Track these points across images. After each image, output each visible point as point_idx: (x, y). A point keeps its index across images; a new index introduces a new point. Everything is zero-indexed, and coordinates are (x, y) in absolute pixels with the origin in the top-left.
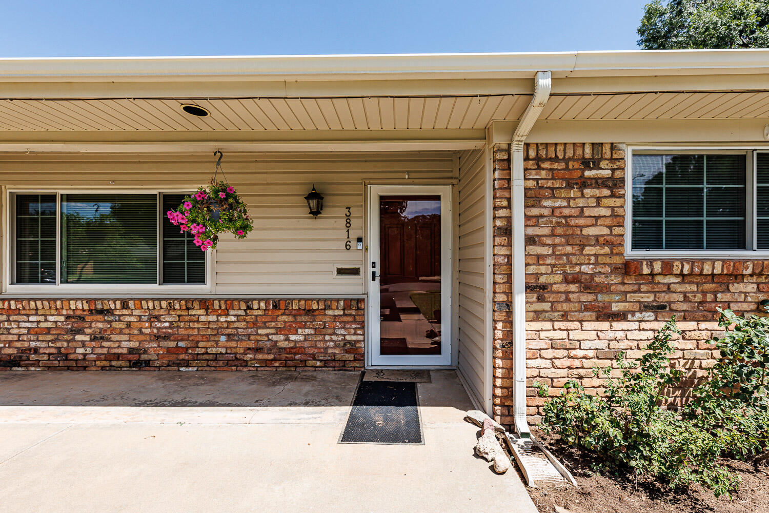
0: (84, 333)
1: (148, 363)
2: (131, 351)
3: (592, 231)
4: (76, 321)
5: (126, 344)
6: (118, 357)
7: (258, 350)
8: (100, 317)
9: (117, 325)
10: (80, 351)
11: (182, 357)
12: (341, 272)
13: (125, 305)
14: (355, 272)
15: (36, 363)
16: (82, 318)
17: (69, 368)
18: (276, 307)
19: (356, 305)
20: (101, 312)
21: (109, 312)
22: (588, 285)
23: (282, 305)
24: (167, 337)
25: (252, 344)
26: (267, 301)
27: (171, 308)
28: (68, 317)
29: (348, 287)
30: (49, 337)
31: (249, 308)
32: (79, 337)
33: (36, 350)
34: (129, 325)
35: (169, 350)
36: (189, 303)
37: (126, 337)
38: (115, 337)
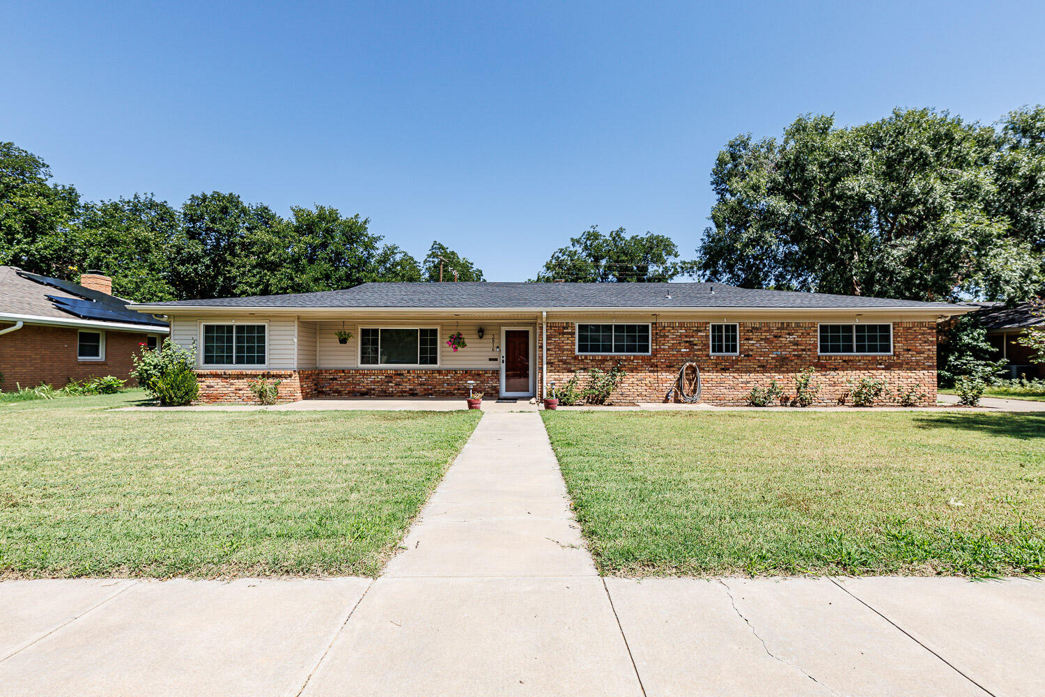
0: (392, 383)
1: (416, 394)
2: (410, 389)
3: (566, 347)
4: (389, 378)
5: (408, 387)
6: (405, 392)
7: (459, 389)
8: (398, 377)
9: (405, 380)
10: (391, 389)
11: (430, 392)
12: (490, 360)
13: (409, 372)
14: (496, 360)
15: (374, 394)
16: (391, 377)
17: (386, 396)
18: (466, 372)
19: (496, 373)
20: (398, 375)
21: (402, 374)
22: (565, 362)
23: (469, 372)
24: (424, 384)
25: (456, 387)
26: (463, 371)
27: (426, 373)
28: (386, 376)
29: (492, 366)
30: (379, 384)
31: (456, 373)
32: (390, 384)
33: (374, 389)
34: (409, 380)
35: (425, 389)
36: (433, 371)
37: (408, 384)
38: (404, 384)
